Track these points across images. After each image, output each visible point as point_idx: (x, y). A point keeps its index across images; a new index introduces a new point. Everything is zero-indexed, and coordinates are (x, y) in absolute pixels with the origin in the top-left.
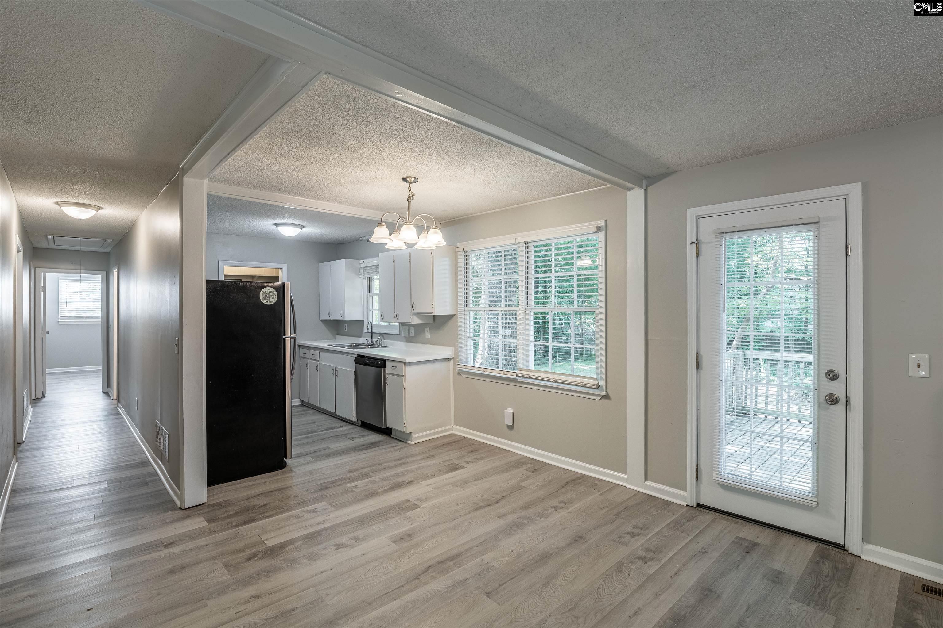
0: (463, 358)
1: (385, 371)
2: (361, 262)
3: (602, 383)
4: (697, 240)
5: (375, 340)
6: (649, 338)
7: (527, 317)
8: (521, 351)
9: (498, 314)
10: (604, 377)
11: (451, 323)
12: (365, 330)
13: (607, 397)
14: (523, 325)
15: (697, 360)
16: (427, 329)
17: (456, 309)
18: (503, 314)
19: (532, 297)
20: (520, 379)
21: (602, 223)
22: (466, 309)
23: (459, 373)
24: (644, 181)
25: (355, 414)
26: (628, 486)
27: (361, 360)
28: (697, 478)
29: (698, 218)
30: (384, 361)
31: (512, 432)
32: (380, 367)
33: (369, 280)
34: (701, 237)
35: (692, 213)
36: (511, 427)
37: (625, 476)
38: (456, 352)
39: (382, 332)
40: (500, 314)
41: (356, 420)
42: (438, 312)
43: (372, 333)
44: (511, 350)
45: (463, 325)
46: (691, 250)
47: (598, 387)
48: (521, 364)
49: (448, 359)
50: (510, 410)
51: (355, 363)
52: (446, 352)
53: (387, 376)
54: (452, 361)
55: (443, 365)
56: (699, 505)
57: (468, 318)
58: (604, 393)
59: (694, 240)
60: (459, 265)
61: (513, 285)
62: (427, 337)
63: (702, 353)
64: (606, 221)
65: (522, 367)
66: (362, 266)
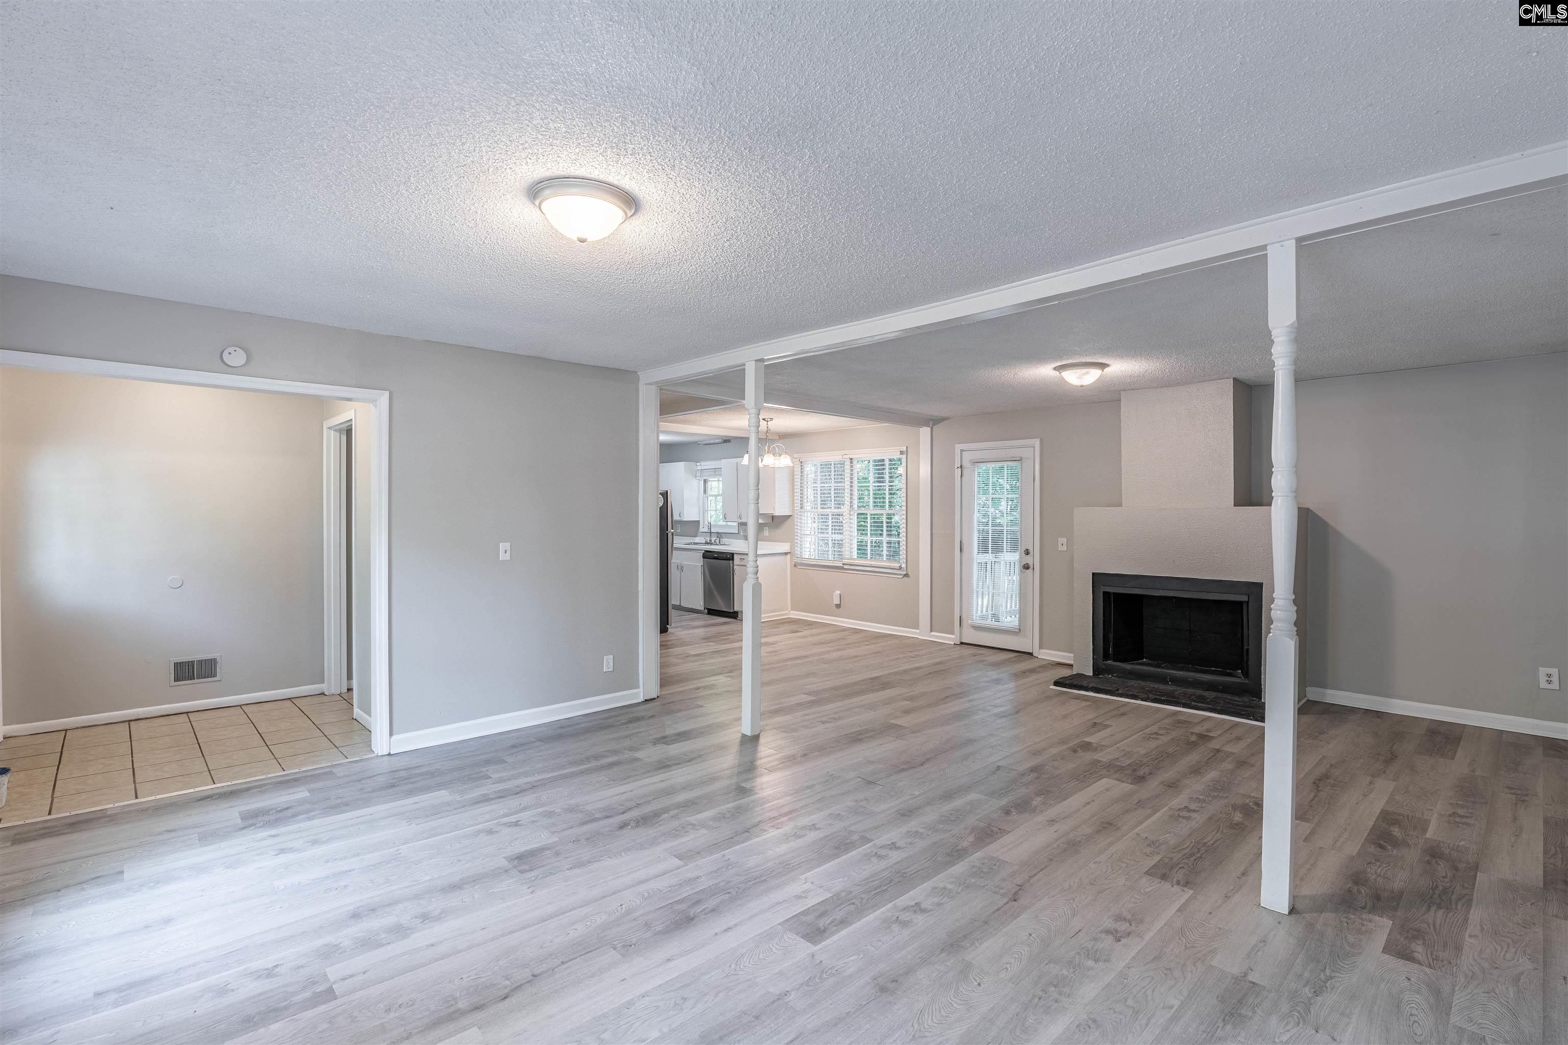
0: (799, 553)
1: (733, 563)
2: (698, 464)
3: (904, 566)
4: (961, 466)
5: (713, 539)
6: (934, 532)
7: (851, 517)
8: (847, 545)
9: (828, 515)
10: (905, 561)
11: (788, 522)
12: (701, 530)
13: (906, 575)
14: (848, 524)
15: (961, 546)
16: (765, 528)
17: (793, 510)
18: (832, 515)
19: (856, 502)
20: (845, 567)
21: (905, 449)
22: (802, 510)
23: (795, 566)
24: (931, 422)
25: (702, 603)
26: (919, 637)
27: (708, 555)
28: (960, 626)
29: (962, 451)
30: (733, 554)
31: (840, 609)
32: (729, 559)
33: (705, 481)
34: (964, 464)
35: (958, 447)
36: (838, 606)
37: (918, 631)
38: (792, 547)
39: (720, 531)
40: (830, 515)
41: (703, 609)
42: (778, 512)
43: (711, 532)
44: (839, 544)
45: (799, 524)
46: (958, 472)
47: (900, 568)
48: (846, 554)
49: (786, 554)
50: (838, 592)
51: (703, 557)
52: (785, 547)
53: (735, 567)
54: (789, 555)
55: (783, 557)
56: (962, 643)
57: (803, 518)
58: (904, 573)
59: (959, 466)
60: (795, 477)
61: (839, 493)
62: (765, 535)
63: (964, 541)
64: (907, 447)
65: (847, 557)
66: (699, 468)
